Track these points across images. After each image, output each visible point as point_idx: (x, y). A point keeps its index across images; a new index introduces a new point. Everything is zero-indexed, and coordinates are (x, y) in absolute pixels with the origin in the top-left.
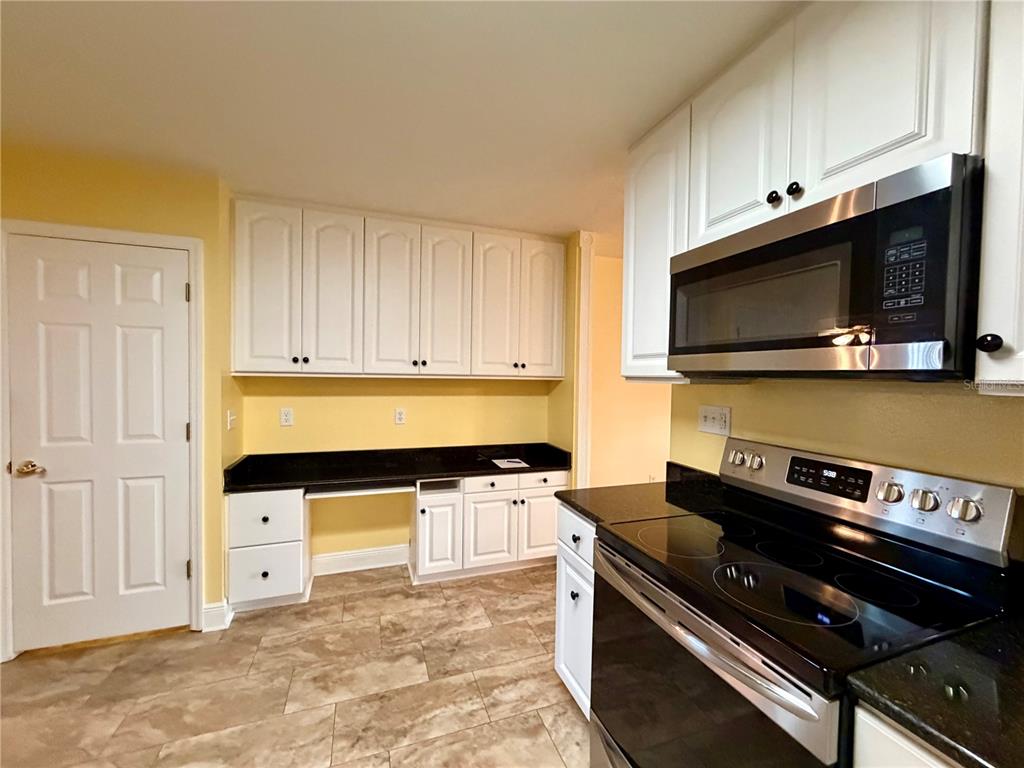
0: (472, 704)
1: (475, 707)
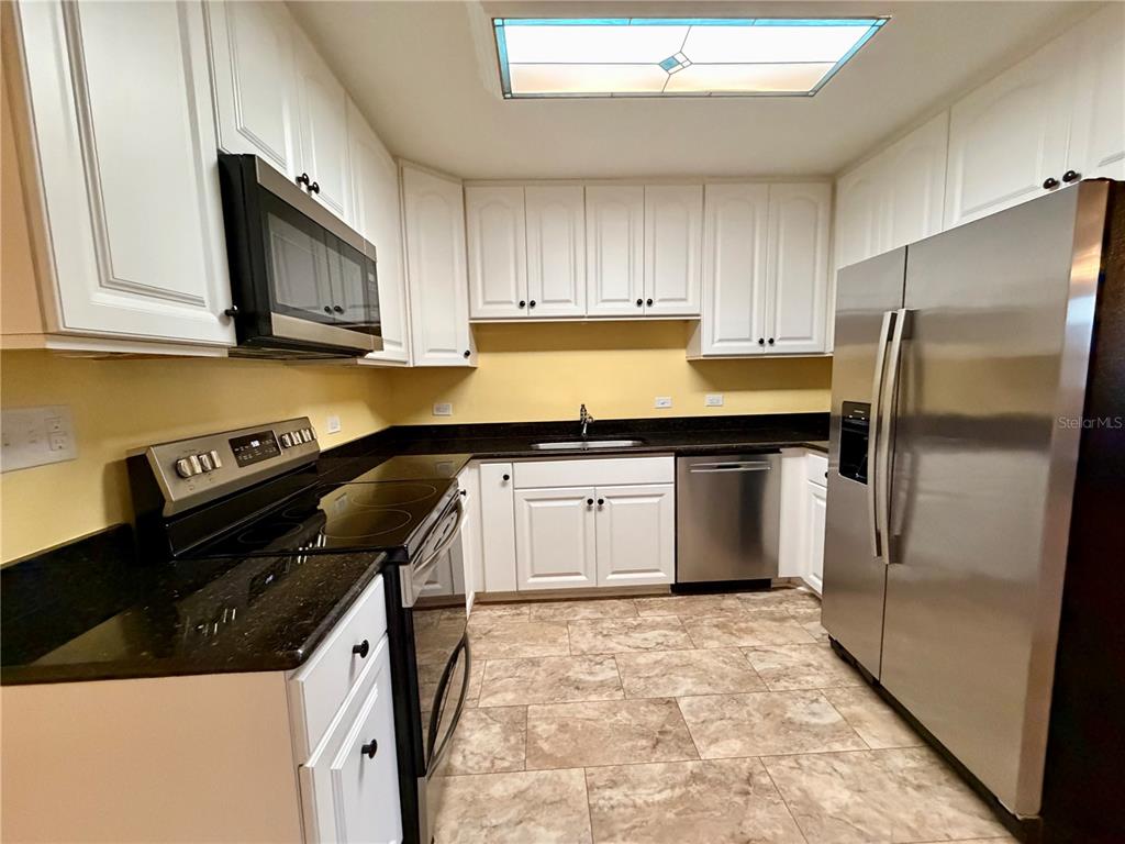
0: (611, 798)
1: (607, 793)
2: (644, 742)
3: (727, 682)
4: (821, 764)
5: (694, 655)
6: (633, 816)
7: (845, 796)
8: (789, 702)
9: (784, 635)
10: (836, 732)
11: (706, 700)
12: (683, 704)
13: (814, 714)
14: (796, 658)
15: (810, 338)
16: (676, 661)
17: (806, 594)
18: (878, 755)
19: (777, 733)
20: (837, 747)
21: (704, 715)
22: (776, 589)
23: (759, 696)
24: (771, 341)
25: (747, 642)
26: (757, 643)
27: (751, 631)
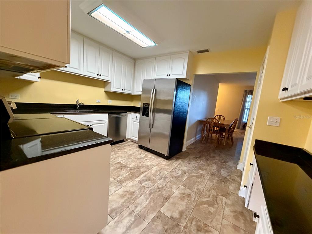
2: (119, 169)
3: (126, 157)
4: (145, 161)
5: (118, 155)
6: (125, 179)
7: (150, 163)
8: (137, 156)
9: (131, 148)
10: (145, 157)
11: (125, 160)
12: (121, 162)
13: (141, 156)
14: (134, 150)
15: (130, 90)
16: (115, 157)
17: (130, 141)
18: (151, 158)
19: (138, 160)
20: (146, 159)
21: (126, 162)
22: (125, 141)
23: (133, 157)
24: (124, 90)
25: (125, 150)
26: (127, 150)
27: (125, 149)
